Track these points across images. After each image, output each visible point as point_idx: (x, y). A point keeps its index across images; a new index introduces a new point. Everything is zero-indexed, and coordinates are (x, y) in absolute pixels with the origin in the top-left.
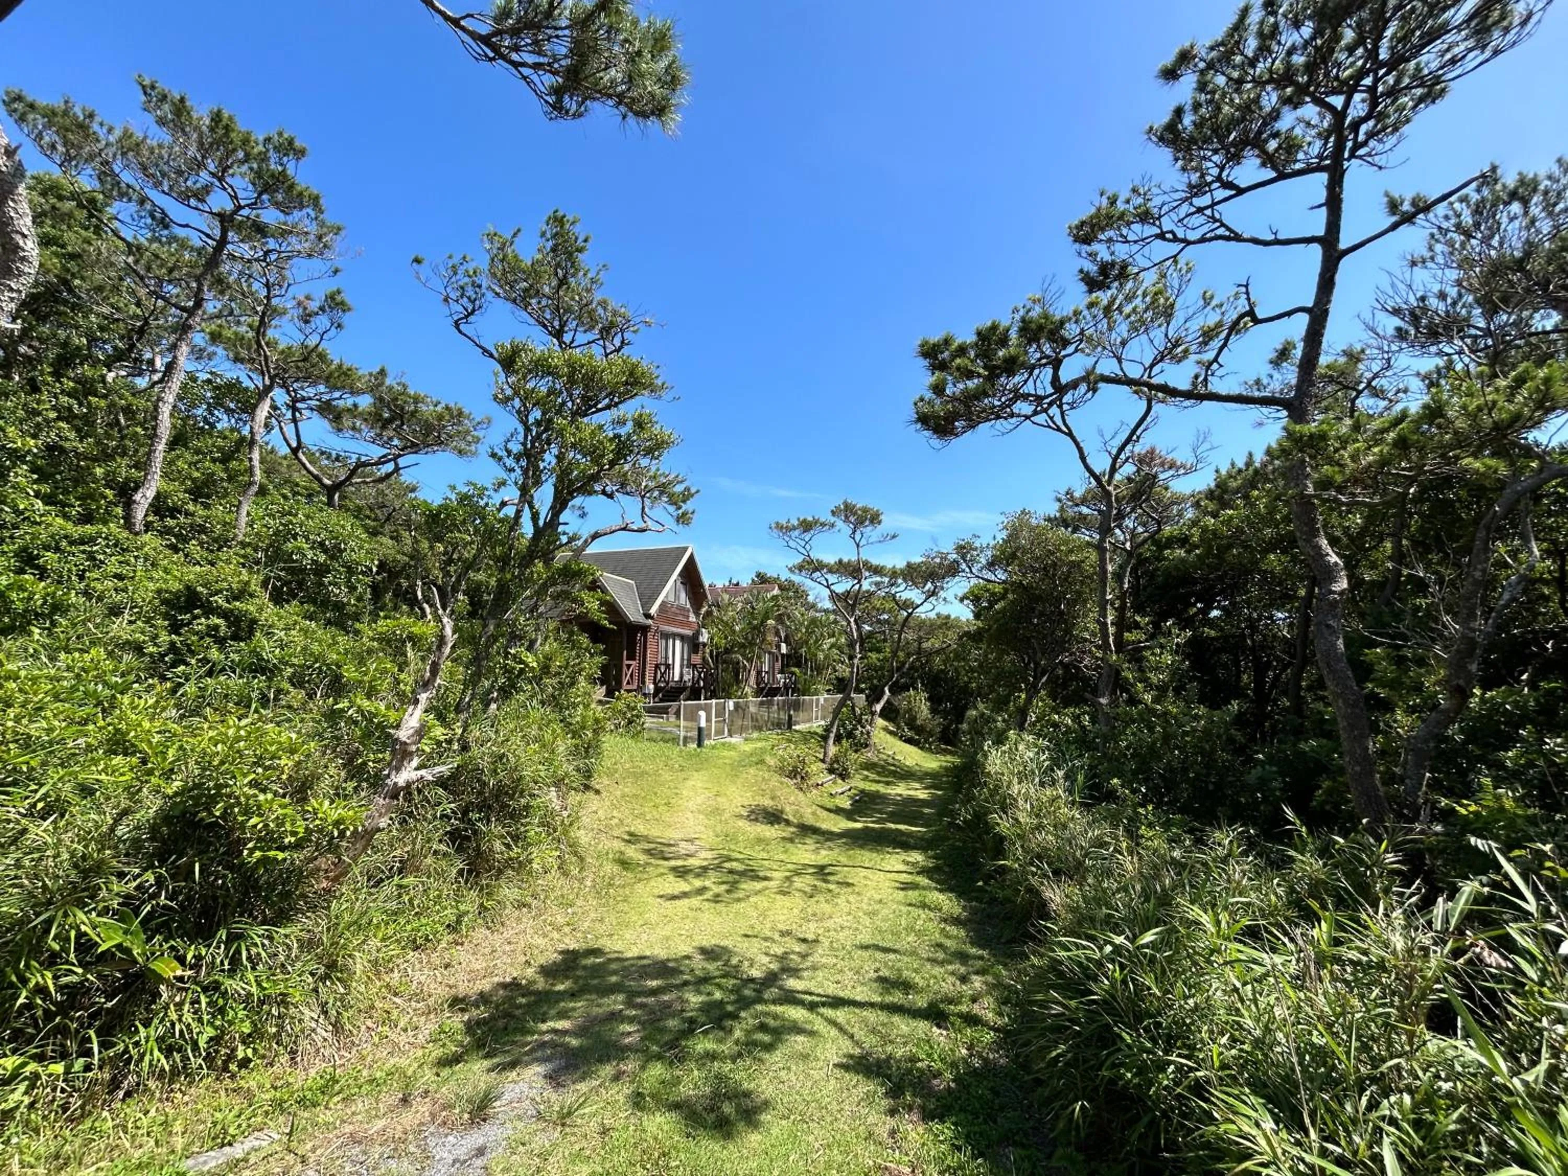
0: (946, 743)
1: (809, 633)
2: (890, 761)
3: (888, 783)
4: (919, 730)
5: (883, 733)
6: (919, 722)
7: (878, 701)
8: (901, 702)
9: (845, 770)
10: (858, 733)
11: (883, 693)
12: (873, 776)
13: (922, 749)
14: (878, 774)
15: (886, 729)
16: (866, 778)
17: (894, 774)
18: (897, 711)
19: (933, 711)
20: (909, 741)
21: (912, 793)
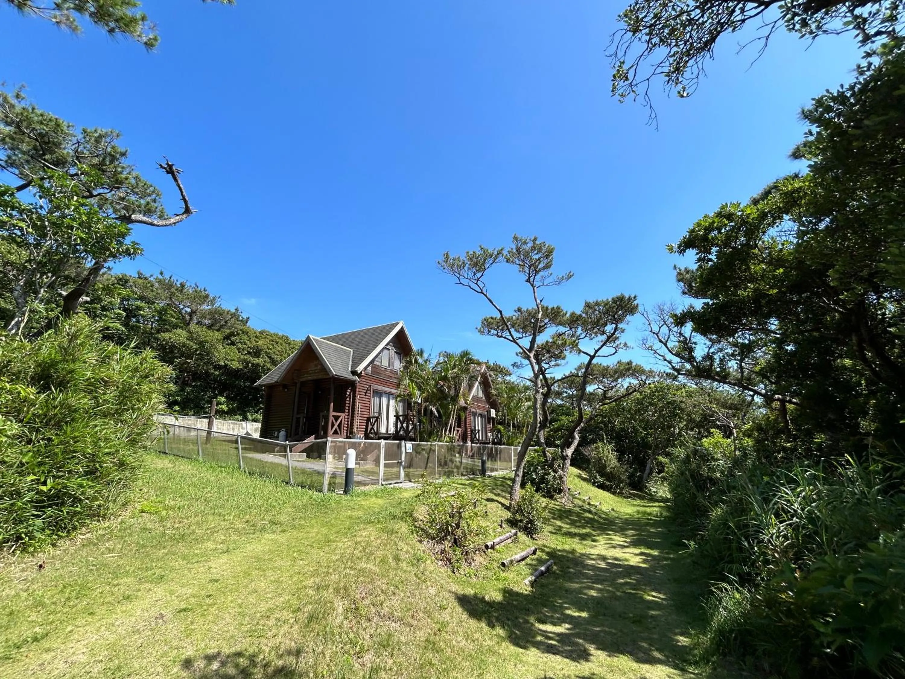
0: (634, 488)
1: (510, 398)
2: (586, 507)
3: (583, 537)
4: (610, 477)
5: (577, 480)
6: (608, 470)
7: (569, 447)
8: (589, 452)
9: (531, 522)
10: (550, 478)
11: (573, 438)
12: (566, 527)
13: (614, 493)
14: (573, 523)
15: (580, 476)
16: (558, 531)
17: (591, 522)
18: (588, 461)
19: (619, 460)
20: (602, 487)
21: (618, 553)
